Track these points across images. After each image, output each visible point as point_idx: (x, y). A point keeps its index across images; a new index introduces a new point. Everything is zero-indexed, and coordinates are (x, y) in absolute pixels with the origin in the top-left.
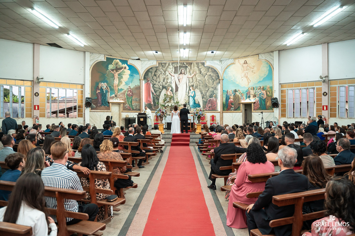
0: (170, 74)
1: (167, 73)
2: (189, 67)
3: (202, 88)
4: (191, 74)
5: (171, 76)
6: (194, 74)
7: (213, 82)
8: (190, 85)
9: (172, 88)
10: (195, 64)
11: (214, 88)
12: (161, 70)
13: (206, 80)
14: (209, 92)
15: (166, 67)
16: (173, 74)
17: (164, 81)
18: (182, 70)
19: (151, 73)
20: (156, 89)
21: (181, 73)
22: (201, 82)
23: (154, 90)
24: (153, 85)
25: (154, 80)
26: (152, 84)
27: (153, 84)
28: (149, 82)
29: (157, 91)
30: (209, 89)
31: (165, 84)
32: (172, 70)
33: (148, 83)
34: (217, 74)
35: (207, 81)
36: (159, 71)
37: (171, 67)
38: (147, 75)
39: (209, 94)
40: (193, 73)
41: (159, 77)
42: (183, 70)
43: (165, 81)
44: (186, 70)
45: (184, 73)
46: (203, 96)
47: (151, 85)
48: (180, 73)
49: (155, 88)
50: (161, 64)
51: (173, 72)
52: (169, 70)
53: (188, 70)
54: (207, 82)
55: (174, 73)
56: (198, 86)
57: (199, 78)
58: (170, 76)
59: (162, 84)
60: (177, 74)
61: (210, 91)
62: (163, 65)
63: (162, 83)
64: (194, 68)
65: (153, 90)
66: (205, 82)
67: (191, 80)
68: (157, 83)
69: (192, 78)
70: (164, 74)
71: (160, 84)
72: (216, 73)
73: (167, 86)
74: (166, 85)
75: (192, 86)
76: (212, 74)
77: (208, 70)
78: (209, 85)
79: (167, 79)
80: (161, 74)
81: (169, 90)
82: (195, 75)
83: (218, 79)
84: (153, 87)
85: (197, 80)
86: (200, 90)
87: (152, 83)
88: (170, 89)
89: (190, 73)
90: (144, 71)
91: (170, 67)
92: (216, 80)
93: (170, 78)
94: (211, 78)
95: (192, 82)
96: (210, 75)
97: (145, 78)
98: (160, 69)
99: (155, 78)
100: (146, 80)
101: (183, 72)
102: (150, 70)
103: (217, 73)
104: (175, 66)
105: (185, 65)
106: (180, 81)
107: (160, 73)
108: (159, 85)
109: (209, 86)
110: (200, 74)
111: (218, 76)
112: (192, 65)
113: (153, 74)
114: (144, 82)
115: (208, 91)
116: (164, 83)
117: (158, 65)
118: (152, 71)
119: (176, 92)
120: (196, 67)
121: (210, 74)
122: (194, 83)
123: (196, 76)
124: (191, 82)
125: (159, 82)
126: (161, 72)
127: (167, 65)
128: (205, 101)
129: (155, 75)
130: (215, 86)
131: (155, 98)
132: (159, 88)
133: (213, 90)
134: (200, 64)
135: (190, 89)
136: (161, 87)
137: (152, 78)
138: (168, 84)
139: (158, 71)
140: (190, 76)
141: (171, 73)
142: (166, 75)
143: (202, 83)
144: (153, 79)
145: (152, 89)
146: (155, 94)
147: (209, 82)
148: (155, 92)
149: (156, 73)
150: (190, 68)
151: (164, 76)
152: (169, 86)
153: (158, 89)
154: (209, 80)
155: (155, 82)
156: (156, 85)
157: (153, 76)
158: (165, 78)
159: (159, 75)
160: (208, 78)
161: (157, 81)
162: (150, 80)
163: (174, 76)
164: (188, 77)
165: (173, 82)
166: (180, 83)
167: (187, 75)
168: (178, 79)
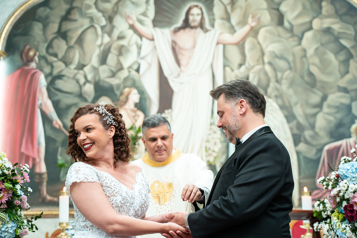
0: (132, 27)
1: (121, 25)
3: (291, 92)
5: (141, 36)
6: (247, 28)
7: (346, 62)
8: (231, 76)
9: (142, 93)
11: (353, 94)
12: (93, 11)
13: (310, 52)
14: (325, 109)
17: (103, 60)
18: (190, 9)
19: (45, 22)
20: (66, 100)
21: (187, 24)
22: (282, 64)
23: (56, 104)
24: (50, 79)
25: (56, 55)
26: (46, 77)
27: (51, 74)
28: (33, 65)
29: (69, 107)
30: (324, 98)
31: (108, 74)
32: (142, 10)
33: (27, 72)
35: (316, 60)
36: (83, 15)
38: (21, 35)
39: (329, 122)
40: (243, 22)
41: (80, 41)
42: (195, 11)
43: (112, 59)
45: (201, 25)
46: (296, 131)
47: (42, 81)
48: (180, 23)
49: (60, 96)
51: (149, 21)
52: (128, 9)
53: (218, 10)
54: (314, 64)
55: (156, 23)
56: (269, 81)
57: (271, 48)
58: (135, 37)
59: (94, 77)
61: (329, 106)
63: (95, 69)
65: (49, 103)
66: (303, 64)
67: (235, 56)
68: (71, 71)
69: (240, 45)
70: (108, 28)
71: (85, 77)
73: (118, 86)
74: (114, 82)
76: (337, 27)
77: (316, 6)
78: (325, 78)
79: (121, 51)
80: (91, 31)
81: (130, 105)
82: (254, 32)
84: (48, 89)
85: (263, 54)
86: (280, 102)
87: (47, 70)
88: (134, 97)
89: (227, 24)
90: (10, 17)
93: (134, 49)
94: (332, 46)
95: (240, 65)
96: (328, 31)
97: (11, 48)
98: (89, 7)
99: (61, 46)
100: (17, 57)
102: (42, 12)
106: (183, 62)
107: (86, 23)
108: (82, 81)
109: (326, 83)
110: (280, 29)
113: (54, 27)
115: (320, 106)
116: (104, 73)
118: (47, 17)
121: (325, 26)
122: (249, 69)
123: (260, 37)
124: (235, 66)
125: (81, 67)
126: (92, 19)
128: (312, 154)
129: (63, 35)
130: (354, 80)
131: (58, 144)
132: (81, 96)
133: (346, 101)
136: (89, 89)
137: (50, 46)
138: (124, 74)
139: (75, 15)
140: (228, 38)
141: (138, 26)
142: (116, 33)
143: (290, 68)
144: (51, 51)
145: (44, 100)
146: (57, 122)
147: (324, 65)
148: (60, 111)
149: (67, 26)
150: (226, 0)
151: (107, 39)
152: (129, 83)
153: (75, 100)
154: (324, 53)
155: (59, 66)
156: (65, 78)
157: (50, 36)
158: (110, 48)
159: (79, 32)
160: (319, 45)
161: (71, 63)
162: (35, 55)
163: (151, 37)
164: (218, 43)
165: (150, 65)
166: (183, 68)
167: (213, 31)
168: (174, 49)
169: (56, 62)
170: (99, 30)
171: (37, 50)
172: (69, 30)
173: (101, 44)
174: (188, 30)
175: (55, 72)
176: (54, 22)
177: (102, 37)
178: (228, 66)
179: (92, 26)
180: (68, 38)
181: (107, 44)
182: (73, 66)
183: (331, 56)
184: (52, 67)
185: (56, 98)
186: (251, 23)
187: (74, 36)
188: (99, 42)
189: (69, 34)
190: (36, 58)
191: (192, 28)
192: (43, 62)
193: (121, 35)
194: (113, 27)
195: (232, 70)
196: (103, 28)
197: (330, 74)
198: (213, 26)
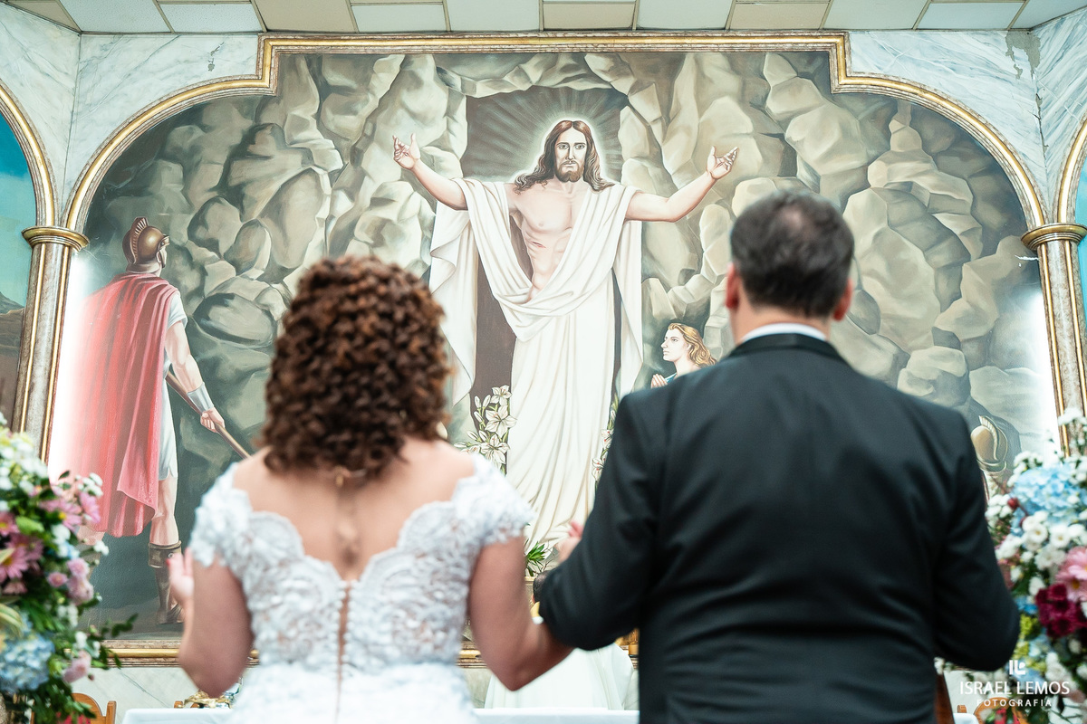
0: (410, 175)
1: (381, 169)
2: (645, 105)
4: (667, 185)
5: (433, 198)
6: (703, 181)
7: (952, 270)
8: (664, 303)
10: (715, 66)
11: (972, 350)
12: (312, 134)
13: (865, 241)
15: (373, 103)
16: (448, 180)
18: (558, 131)
19: (189, 163)
20: (237, 360)
21: (549, 169)
23: (209, 370)
24: (195, 304)
25: (212, 245)
26: (187, 299)
27: (199, 291)
28: (155, 268)
29: (243, 375)
32: (435, 132)
33: (138, 287)
34: (986, 184)
35: (879, 264)
36: (286, 144)
37: (431, 97)
38: (128, 192)
40: (694, 166)
41: (276, 208)
42: (572, 136)
44: (610, 131)
45: (587, 173)
47: (177, 310)
48: (532, 166)
49: (220, 348)
50: (317, 75)
51: (452, 162)
52: (400, 129)
53: (630, 133)
54: (873, 274)
58: (418, 200)
60: (501, 187)
61: (914, 381)
62: (335, 78)
64: (702, 108)
65: (192, 367)
67: (673, 250)
68: (248, 285)
69: (688, 222)
70: (348, 178)
72: (977, 164)
75: (684, 320)
76: (928, 183)
77: (875, 131)
78: (901, 309)
79: (382, 235)
80: (303, 186)
82: (723, 192)
83: (1006, 230)
84: (190, 330)
87: (190, 281)
89: (653, 171)
90: (102, 149)
91: (412, 100)
92: (989, 250)
93: (414, 231)
94: (918, 229)
95: (687, 274)
96: (906, 191)
97: (99, 226)
98: (301, 124)
99: (226, 221)
100: (114, 249)
101: (572, 151)
102: (182, 137)
103: (994, 168)
104: (482, 91)
105: (591, 75)
106: (540, 264)
107: (294, 164)
108: (279, 309)
109: (904, 321)
110: (786, 184)
111: (1010, 203)
112: (685, 82)
113: (211, 175)
114: (82, 270)
117: (268, 83)
118: (195, 150)
119: (482, 388)
120: (728, 112)
121: (900, 179)
122: (709, 286)
124: (674, 276)
125: (277, 274)
126: (308, 154)
127: (382, 80)
129: (233, 193)
130: (974, 316)
131: (213, 472)
133: (955, 367)
134: (775, 73)
135: (658, 352)
137: (198, 221)
139: (266, 144)
140: (654, 204)
141: (424, 171)
142: (368, 190)
144: (200, 233)
145: (179, 359)
146: (211, 415)
147: (898, 277)
148: (220, 389)
149: (244, 171)
150: (651, 112)
151: (344, 204)
153: (260, 358)
154: (898, 247)
155: (220, 272)
156: (233, 303)
157: (201, 198)
158: (353, 226)
159: (275, 187)
160: (884, 225)
161: (251, 265)
162: (160, 242)
163: (458, 202)
164: (627, 219)
165: (454, 269)
166: (538, 278)
167: (617, 187)
168: (516, 231)
169: (212, 260)
170: (325, 181)
171: (166, 231)
172: (250, 182)
173: (331, 217)
174: (552, 183)
175: (210, 289)
176: (212, 163)
177: (334, 198)
178: (655, 276)
179: (309, 171)
180: (245, 202)
181: (346, 215)
182: (255, 273)
183: (915, 255)
184: (203, 273)
185: (210, 354)
186: (714, 168)
187: (261, 197)
188: (324, 213)
189: (248, 191)
190: (163, 251)
191: (563, 178)
192: (180, 262)
193: (381, 196)
194: (361, 175)
195: (667, 288)
196: (334, 176)
197: (912, 299)
198: (618, 174)
